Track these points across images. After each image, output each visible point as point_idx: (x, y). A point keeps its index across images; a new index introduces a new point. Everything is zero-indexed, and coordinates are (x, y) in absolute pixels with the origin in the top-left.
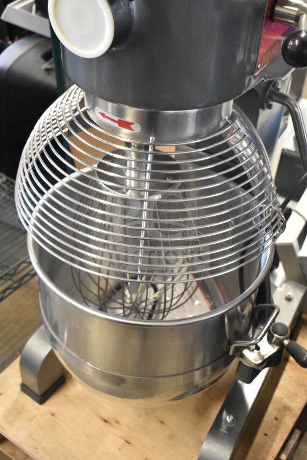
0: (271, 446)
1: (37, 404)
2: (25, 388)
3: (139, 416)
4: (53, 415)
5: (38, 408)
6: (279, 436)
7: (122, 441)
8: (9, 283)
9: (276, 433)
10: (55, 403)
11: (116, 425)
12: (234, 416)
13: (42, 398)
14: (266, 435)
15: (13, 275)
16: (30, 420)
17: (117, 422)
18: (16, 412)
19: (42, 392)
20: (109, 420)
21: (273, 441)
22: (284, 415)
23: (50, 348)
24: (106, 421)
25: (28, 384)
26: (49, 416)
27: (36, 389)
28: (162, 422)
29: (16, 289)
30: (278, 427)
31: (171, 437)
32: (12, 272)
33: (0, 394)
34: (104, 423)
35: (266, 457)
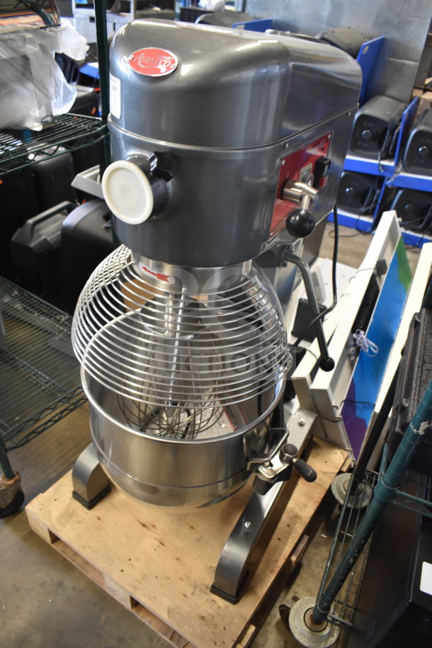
0: (283, 549)
1: (86, 510)
2: (76, 495)
3: (172, 521)
4: (99, 519)
5: (86, 513)
6: (290, 540)
7: (157, 543)
8: (67, 405)
9: (288, 538)
10: (102, 509)
11: (153, 529)
12: (251, 523)
13: (91, 505)
14: (279, 539)
15: (70, 398)
16: (80, 522)
17: (154, 526)
18: (68, 515)
19: (91, 499)
20: (147, 525)
21: (285, 544)
22: (295, 523)
23: (98, 462)
24: (144, 525)
25: (78, 492)
26: (95, 520)
27: (85, 497)
28: (192, 528)
29: (72, 410)
30: (289, 533)
31: (199, 540)
32: (70, 395)
33: (55, 500)
34: (142, 527)
35: (279, 558)
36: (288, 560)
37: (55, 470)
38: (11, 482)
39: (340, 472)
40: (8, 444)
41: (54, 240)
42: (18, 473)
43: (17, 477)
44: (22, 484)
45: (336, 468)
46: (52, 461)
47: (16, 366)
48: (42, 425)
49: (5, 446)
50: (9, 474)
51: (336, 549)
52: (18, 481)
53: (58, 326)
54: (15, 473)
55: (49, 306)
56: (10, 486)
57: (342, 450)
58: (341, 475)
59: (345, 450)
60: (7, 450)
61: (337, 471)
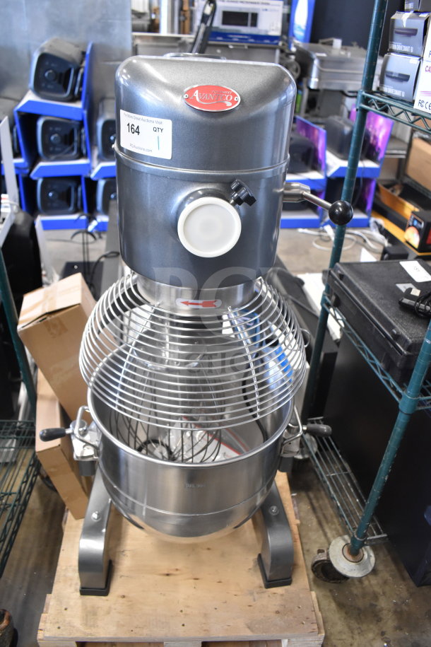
1: (104, 598)
2: (85, 590)
3: (189, 555)
4: (124, 597)
5: (107, 600)
7: (192, 581)
10: (118, 587)
11: (178, 572)
12: (275, 506)
16: (108, 613)
17: (177, 570)
18: (90, 615)
20: (171, 572)
24: (168, 575)
26: (121, 600)
27: (101, 584)
28: (209, 549)
33: (66, 609)
34: (167, 577)
37: (21, 589)
38: (4, 624)
42: (5, 611)
43: (7, 614)
51: (310, 499)
56: (6, 627)
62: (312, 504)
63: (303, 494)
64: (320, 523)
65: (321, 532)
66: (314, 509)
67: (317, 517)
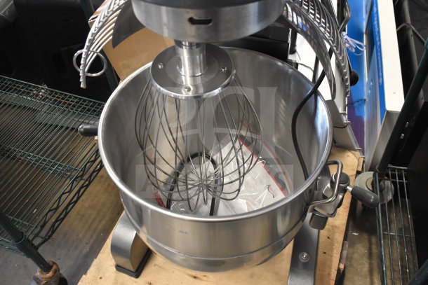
0: (331, 261)
1: (133, 279)
2: (119, 268)
4: (150, 284)
5: (136, 282)
6: (335, 251)
9: (332, 249)
10: (149, 273)
11: (204, 278)
13: (137, 273)
14: (325, 253)
17: (204, 276)
19: (136, 268)
20: (198, 276)
21: (331, 256)
22: (334, 233)
23: (135, 232)
25: (120, 264)
30: (332, 244)
31: (252, 276)
32: (82, 173)
33: (101, 278)
34: (194, 279)
35: (331, 272)
36: (339, 270)
37: (86, 244)
38: (50, 274)
39: (358, 173)
40: (37, 242)
41: (7, 13)
42: (54, 263)
43: (55, 267)
44: (61, 272)
45: (353, 170)
46: (81, 235)
47: (15, 156)
48: (64, 210)
49: (33, 244)
50: (46, 267)
51: (370, 243)
52: (57, 271)
53: (29, 98)
54: (51, 263)
55: (26, 84)
56: (50, 278)
57: (353, 152)
58: (360, 175)
59: (355, 150)
60: (36, 248)
61: (355, 173)
62: (370, 249)
63: (365, 236)
64: (371, 271)
65: (368, 280)
66: (370, 255)
67: (371, 265)
